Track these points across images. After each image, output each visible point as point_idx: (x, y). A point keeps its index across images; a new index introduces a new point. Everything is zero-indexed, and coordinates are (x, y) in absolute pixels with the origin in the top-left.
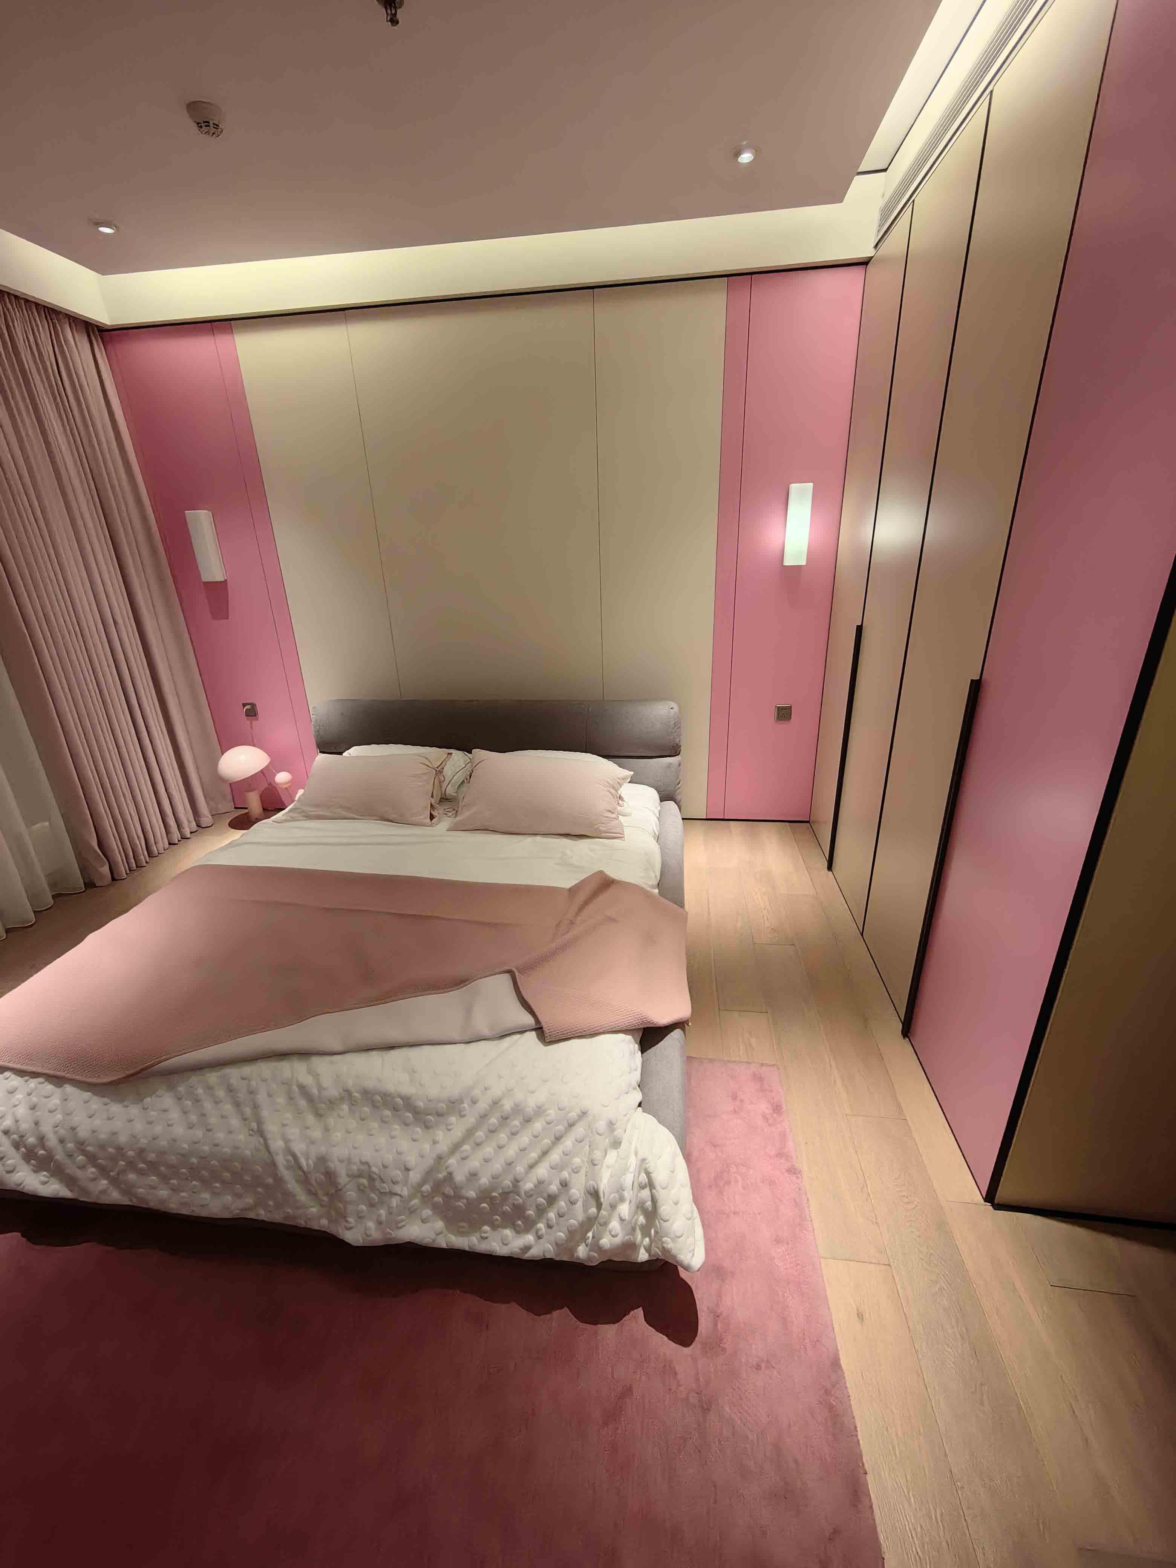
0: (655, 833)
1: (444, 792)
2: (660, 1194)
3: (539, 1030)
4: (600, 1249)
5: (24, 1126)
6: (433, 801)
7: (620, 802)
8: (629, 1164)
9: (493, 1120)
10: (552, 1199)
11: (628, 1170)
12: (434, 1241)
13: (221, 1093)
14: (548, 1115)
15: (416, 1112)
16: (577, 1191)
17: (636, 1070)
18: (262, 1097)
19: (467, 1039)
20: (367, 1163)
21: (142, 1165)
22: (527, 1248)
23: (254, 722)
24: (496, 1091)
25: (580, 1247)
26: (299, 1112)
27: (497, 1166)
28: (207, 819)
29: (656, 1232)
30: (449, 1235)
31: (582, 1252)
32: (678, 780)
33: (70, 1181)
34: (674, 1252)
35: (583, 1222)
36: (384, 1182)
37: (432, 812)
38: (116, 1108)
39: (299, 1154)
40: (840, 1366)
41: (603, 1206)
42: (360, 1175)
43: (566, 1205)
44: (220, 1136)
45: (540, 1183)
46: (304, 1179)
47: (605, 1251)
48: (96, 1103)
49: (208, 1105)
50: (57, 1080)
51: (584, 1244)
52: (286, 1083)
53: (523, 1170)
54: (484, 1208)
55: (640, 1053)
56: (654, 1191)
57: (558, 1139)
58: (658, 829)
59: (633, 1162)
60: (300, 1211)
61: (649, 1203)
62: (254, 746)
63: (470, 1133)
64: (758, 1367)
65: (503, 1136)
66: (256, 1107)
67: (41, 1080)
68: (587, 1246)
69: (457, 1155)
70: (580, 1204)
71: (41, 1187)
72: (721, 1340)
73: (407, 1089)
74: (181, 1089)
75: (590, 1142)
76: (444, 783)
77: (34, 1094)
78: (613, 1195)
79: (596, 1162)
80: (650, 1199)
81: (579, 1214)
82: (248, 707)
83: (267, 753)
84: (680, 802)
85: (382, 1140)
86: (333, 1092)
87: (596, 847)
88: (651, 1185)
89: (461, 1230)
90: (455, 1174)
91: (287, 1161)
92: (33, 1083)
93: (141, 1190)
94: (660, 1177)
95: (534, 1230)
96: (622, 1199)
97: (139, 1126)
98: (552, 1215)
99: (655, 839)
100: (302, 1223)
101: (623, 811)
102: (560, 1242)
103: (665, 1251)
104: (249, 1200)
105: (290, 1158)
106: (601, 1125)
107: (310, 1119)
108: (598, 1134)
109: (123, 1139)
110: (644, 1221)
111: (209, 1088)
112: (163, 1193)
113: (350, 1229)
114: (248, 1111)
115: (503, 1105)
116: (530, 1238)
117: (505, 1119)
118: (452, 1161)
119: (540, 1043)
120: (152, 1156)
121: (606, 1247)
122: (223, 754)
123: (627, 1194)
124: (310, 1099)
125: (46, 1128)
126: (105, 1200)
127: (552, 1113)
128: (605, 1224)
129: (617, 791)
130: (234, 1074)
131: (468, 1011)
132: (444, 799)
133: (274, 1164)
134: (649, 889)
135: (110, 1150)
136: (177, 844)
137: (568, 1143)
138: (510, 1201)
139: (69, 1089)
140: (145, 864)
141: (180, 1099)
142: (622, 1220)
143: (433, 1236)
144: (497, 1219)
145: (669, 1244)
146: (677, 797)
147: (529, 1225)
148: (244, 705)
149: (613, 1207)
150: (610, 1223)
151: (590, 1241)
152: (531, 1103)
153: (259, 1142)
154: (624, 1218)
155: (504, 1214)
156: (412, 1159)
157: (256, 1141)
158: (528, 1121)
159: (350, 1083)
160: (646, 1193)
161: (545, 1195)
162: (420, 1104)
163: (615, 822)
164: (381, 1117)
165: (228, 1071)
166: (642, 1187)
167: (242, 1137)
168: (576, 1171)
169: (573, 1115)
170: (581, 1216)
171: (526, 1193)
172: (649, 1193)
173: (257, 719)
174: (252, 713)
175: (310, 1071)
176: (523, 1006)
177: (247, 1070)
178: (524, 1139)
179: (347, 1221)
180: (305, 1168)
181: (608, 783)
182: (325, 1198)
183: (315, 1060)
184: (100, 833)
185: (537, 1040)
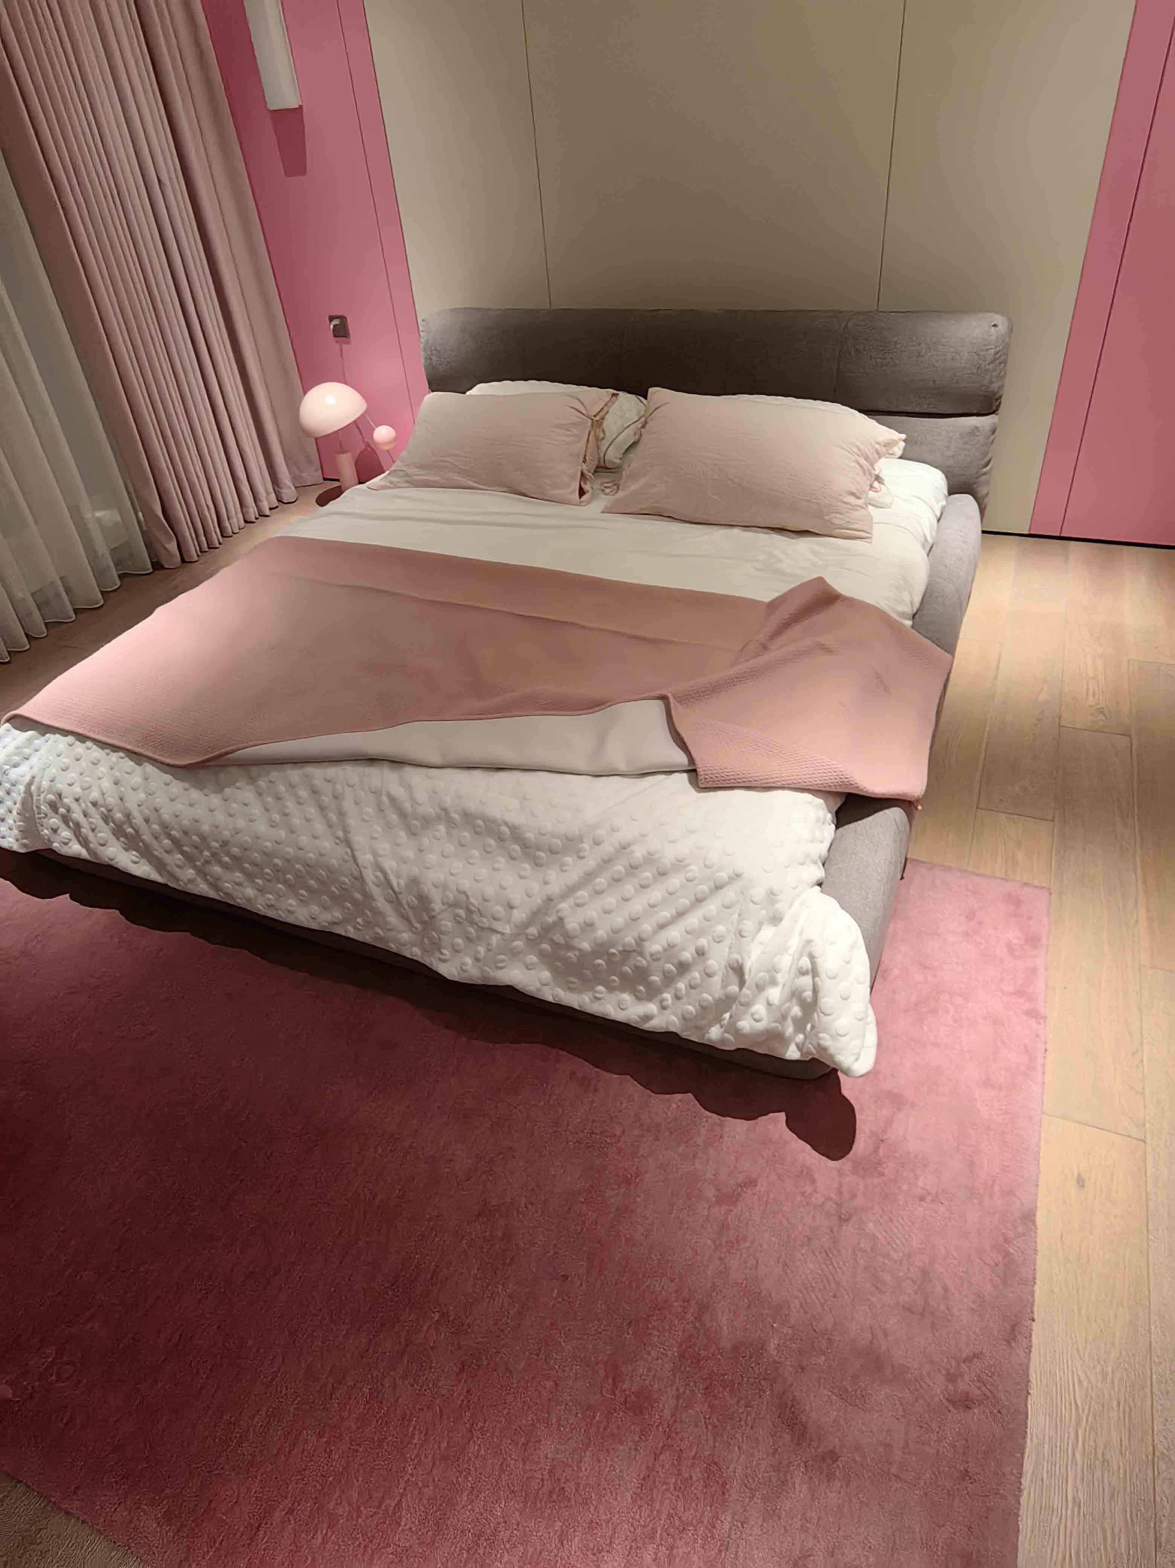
0: (926, 540)
1: (602, 455)
2: (825, 984)
3: (692, 772)
4: (737, 1032)
5: (111, 800)
6: (584, 467)
7: (876, 484)
8: (789, 944)
9: (619, 868)
10: (683, 967)
11: (787, 950)
12: (538, 990)
13: (303, 793)
14: (690, 871)
15: (525, 845)
16: (716, 962)
17: (822, 842)
18: (348, 804)
19: (596, 769)
20: (464, 893)
21: (226, 859)
22: (648, 1018)
23: (345, 346)
24: (626, 833)
25: (713, 1029)
26: (389, 826)
27: (619, 920)
28: (289, 492)
29: (813, 1027)
30: (557, 989)
31: (715, 1034)
32: (986, 459)
33: (159, 865)
34: (832, 1050)
35: (720, 999)
36: (481, 915)
37: (583, 486)
38: (195, 794)
39: (389, 871)
40: (1034, 1222)
41: (746, 985)
42: (456, 905)
43: (701, 976)
44: (304, 840)
45: (671, 947)
46: (395, 900)
47: (744, 1035)
48: (177, 787)
49: (290, 805)
50: (137, 757)
51: (718, 1026)
52: (377, 793)
53: (650, 929)
54: (599, 965)
55: (833, 827)
56: (817, 979)
57: (699, 901)
58: (934, 534)
59: (794, 943)
60: (393, 933)
61: (808, 994)
62: (346, 383)
63: (589, 877)
64: (922, 1199)
65: (629, 888)
66: (341, 814)
67: (121, 754)
68: (722, 1027)
69: (571, 901)
70: (717, 979)
71: (133, 865)
72: (880, 1163)
73: (514, 818)
74: (262, 783)
75: (741, 910)
76: (605, 441)
77: (116, 768)
78: (762, 974)
79: (744, 934)
80: (811, 987)
81: (715, 990)
82: (336, 322)
83: (363, 396)
84: (984, 498)
85: (483, 872)
86: (429, 810)
87: (823, 550)
88: (814, 972)
89: (571, 985)
90: (566, 920)
91: (376, 877)
92: (114, 757)
93: (227, 885)
94: (829, 963)
95: (657, 999)
96: (773, 982)
97: (220, 817)
98: (681, 985)
99: (923, 547)
100: (393, 947)
101: (881, 500)
102: (687, 1016)
103: (823, 1049)
104: (337, 914)
105: (379, 874)
106: (759, 893)
107: (402, 836)
108: (752, 902)
109: (205, 828)
110: (800, 1014)
111: (291, 786)
112: (250, 892)
113: (444, 961)
114: (333, 816)
115: (633, 852)
116: (652, 1008)
117: (633, 868)
118: (565, 906)
119: (691, 788)
120: (235, 850)
121: (745, 1031)
122: (305, 393)
123: (780, 978)
124: (403, 815)
125: (131, 804)
126: (191, 889)
127: (694, 869)
128: (747, 1005)
129: (872, 465)
130: (317, 773)
131: (602, 740)
132: (602, 468)
133: (360, 878)
134: (897, 618)
135: (194, 837)
136: (253, 522)
137: (711, 907)
138: (632, 962)
139: (149, 768)
140: (218, 545)
141: (260, 794)
142: (769, 1004)
143: (538, 985)
144: (614, 981)
145: (826, 1041)
146: (980, 489)
147: (652, 993)
148: (331, 318)
149: (760, 988)
150: (754, 1005)
151: (725, 1022)
152: (668, 856)
153: (347, 853)
154: (772, 1002)
155: (623, 976)
156: (517, 897)
157: (342, 851)
158: (663, 874)
159: (448, 801)
160: (807, 981)
161: (676, 961)
162: (530, 835)
163: (861, 512)
164: (484, 846)
165: (310, 769)
166: (803, 973)
167: (327, 844)
168: (718, 940)
169: (723, 875)
170: (718, 992)
171: (651, 955)
172: (811, 982)
173: (348, 343)
174: (341, 332)
175: (402, 783)
176: (675, 742)
177: (332, 771)
178: (656, 894)
179: (442, 954)
180: (396, 888)
181: (859, 449)
182: (418, 925)
183: (408, 770)
184: (163, 495)
185: (689, 785)
